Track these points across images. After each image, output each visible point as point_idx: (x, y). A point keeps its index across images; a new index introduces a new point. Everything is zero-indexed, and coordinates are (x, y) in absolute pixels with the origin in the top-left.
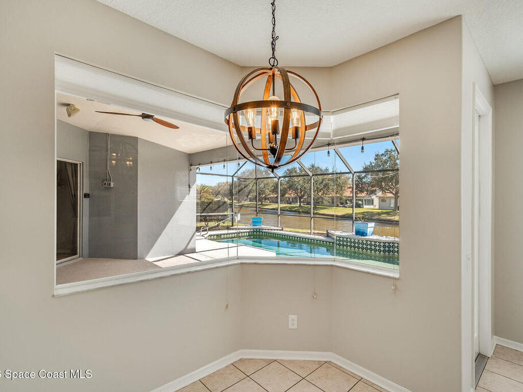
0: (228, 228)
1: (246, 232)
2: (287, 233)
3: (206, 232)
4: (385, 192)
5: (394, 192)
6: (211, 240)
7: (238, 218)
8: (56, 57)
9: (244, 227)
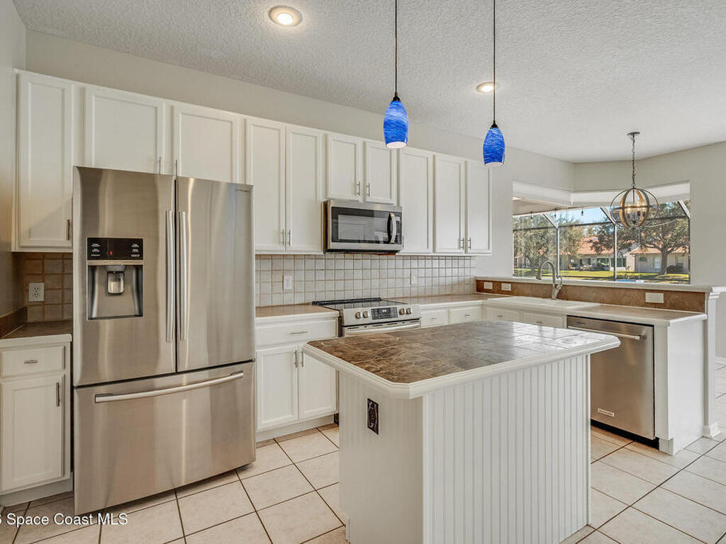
4: (646, 247)
5: (661, 247)
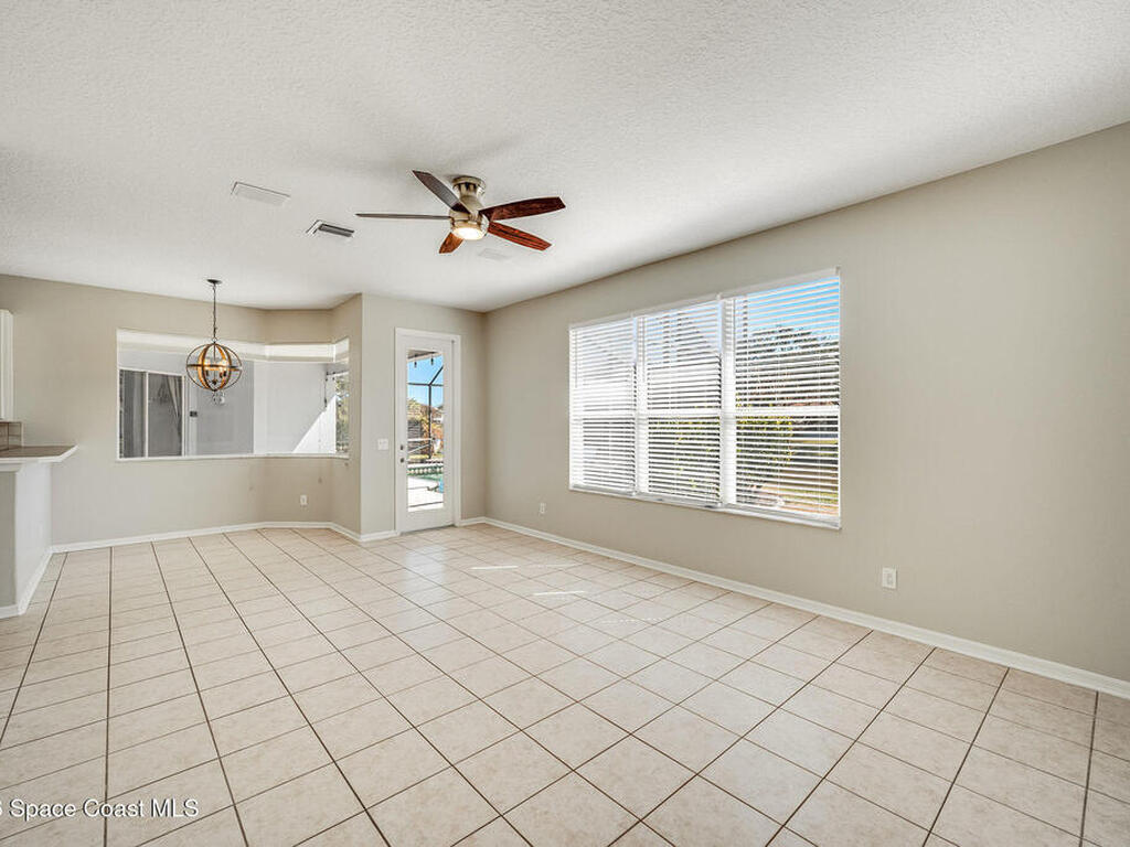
8: (118, 329)
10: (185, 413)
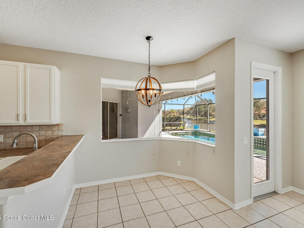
0: (181, 130)
1: (191, 132)
2: (213, 133)
3: (169, 132)
6: (172, 135)
7: (186, 125)
8: (101, 77)
9: (190, 130)
10: (118, 115)
